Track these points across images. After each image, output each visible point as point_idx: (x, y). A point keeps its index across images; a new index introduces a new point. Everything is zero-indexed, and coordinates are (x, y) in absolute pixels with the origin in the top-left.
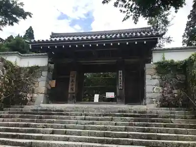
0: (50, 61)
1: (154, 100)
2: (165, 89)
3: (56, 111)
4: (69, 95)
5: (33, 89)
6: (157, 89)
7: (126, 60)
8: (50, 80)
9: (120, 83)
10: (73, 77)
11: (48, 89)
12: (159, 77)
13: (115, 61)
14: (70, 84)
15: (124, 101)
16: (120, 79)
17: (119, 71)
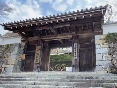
0: (22, 39)
1: (103, 67)
2: (114, 56)
3: (17, 77)
4: (35, 66)
5: (7, 61)
6: (105, 57)
7: (80, 35)
8: (21, 54)
9: (75, 54)
10: (38, 51)
11: (18, 61)
12: (108, 46)
13: (71, 36)
14: (36, 56)
15: (78, 69)
16: (75, 50)
17: (74, 44)
